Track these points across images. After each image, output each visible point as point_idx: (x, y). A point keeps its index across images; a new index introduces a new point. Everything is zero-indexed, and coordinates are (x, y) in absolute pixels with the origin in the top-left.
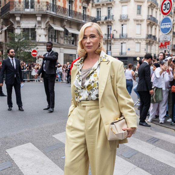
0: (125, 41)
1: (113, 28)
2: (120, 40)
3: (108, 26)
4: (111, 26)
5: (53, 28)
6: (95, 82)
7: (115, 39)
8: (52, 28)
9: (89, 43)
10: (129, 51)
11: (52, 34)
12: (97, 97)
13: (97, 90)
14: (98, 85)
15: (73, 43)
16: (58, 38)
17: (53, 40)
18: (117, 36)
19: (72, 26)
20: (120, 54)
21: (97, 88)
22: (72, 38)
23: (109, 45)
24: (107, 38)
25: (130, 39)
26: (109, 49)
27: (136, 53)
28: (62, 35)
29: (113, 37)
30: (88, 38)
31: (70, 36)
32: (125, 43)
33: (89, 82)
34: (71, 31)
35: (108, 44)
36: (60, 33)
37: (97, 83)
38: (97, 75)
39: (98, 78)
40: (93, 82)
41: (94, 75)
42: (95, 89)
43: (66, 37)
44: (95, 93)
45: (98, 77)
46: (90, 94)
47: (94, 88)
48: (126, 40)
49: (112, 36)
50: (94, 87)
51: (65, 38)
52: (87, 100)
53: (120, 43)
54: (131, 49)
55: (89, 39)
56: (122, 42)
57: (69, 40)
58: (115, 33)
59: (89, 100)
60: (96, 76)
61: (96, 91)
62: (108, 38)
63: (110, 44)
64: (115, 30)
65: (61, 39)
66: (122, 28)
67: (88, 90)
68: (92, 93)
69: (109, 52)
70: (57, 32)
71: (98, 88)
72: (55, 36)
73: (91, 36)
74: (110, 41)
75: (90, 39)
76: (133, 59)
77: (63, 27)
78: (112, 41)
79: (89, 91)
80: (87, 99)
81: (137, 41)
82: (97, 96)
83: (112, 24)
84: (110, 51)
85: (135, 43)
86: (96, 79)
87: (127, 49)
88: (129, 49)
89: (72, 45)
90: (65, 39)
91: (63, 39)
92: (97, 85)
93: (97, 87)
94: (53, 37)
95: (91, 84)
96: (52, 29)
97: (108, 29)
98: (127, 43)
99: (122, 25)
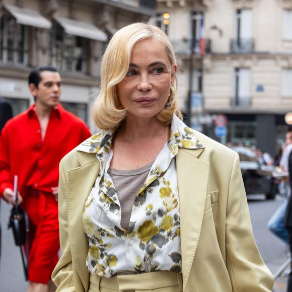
0: (248, 63)
1: (211, 19)
2: (233, 59)
3: (194, 13)
4: (202, 13)
5: (15, 19)
6: (168, 214)
7: (216, 57)
8: (11, 17)
9: (149, 90)
10: (260, 94)
11: (12, 37)
12: (174, 260)
13: (177, 238)
14: (178, 223)
15: (79, 68)
16: (30, 51)
17: (16, 56)
18: (221, 45)
19: (78, 14)
20: (231, 103)
21: (173, 233)
22: (78, 52)
23: (196, 75)
24: (188, 52)
25: (264, 56)
26: (195, 87)
27: (286, 101)
28: (44, 39)
29: (208, 50)
30: (144, 75)
31: (68, 42)
32: (248, 68)
33: (148, 214)
34: (73, 28)
35: (191, 70)
36: (39, 35)
37: (176, 217)
38: (170, 190)
39: (175, 201)
40: (160, 213)
41: (160, 190)
42: (169, 234)
43: (57, 46)
44: (170, 248)
45: (176, 197)
46: (151, 253)
47: (165, 234)
48: (250, 58)
49: (204, 46)
50: (163, 230)
51: (54, 51)
52: (138, 271)
53: (231, 70)
54: (266, 88)
55: (147, 78)
56: (236, 63)
57: (67, 58)
58: (214, 35)
59: (144, 272)
60: (166, 192)
61: (170, 241)
62: (193, 53)
63: (201, 70)
64: (214, 28)
65: (40, 54)
66: (239, 20)
67: (142, 237)
68: (157, 248)
69: (197, 98)
70: (29, 31)
71: (178, 234)
72: (21, 44)
73: (151, 69)
74: (200, 60)
75: (151, 77)
76: (272, 121)
77: (49, 15)
78: (207, 62)
79: (145, 243)
80: (140, 266)
81: (284, 63)
82: (177, 257)
83: (205, 7)
84: (199, 95)
85: (278, 69)
86: (170, 204)
87: (254, 88)
88: (260, 89)
89: (74, 73)
90: (51, 55)
91: (48, 53)
92: (174, 222)
93: (173, 229)
94: (16, 45)
95: (155, 218)
96: (12, 23)
97: (194, 23)
98: (255, 69)
99: (239, 11)
